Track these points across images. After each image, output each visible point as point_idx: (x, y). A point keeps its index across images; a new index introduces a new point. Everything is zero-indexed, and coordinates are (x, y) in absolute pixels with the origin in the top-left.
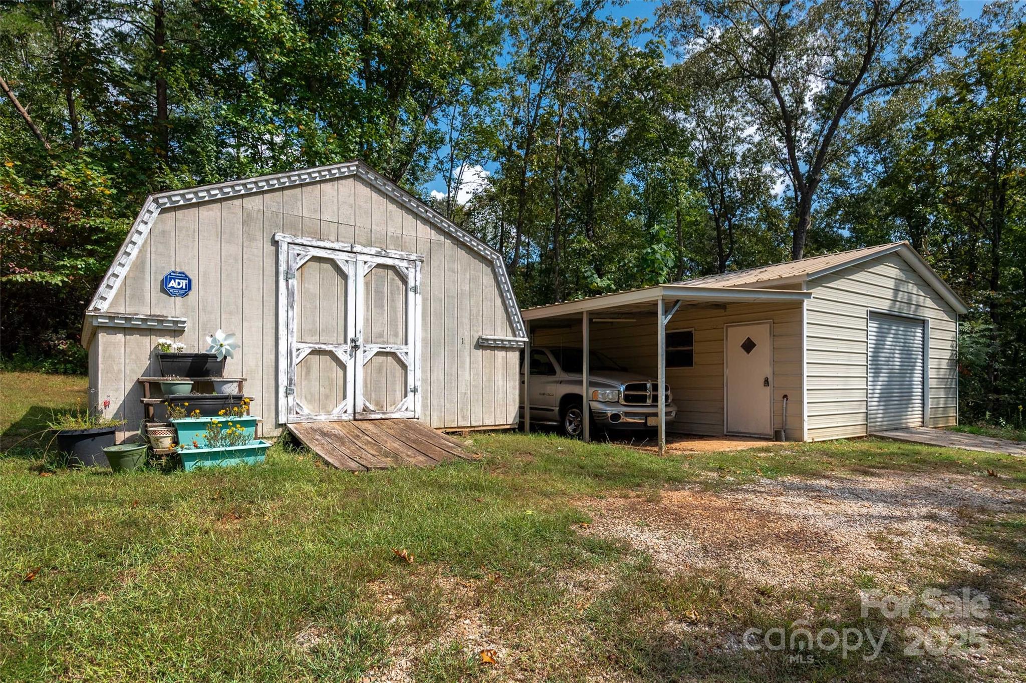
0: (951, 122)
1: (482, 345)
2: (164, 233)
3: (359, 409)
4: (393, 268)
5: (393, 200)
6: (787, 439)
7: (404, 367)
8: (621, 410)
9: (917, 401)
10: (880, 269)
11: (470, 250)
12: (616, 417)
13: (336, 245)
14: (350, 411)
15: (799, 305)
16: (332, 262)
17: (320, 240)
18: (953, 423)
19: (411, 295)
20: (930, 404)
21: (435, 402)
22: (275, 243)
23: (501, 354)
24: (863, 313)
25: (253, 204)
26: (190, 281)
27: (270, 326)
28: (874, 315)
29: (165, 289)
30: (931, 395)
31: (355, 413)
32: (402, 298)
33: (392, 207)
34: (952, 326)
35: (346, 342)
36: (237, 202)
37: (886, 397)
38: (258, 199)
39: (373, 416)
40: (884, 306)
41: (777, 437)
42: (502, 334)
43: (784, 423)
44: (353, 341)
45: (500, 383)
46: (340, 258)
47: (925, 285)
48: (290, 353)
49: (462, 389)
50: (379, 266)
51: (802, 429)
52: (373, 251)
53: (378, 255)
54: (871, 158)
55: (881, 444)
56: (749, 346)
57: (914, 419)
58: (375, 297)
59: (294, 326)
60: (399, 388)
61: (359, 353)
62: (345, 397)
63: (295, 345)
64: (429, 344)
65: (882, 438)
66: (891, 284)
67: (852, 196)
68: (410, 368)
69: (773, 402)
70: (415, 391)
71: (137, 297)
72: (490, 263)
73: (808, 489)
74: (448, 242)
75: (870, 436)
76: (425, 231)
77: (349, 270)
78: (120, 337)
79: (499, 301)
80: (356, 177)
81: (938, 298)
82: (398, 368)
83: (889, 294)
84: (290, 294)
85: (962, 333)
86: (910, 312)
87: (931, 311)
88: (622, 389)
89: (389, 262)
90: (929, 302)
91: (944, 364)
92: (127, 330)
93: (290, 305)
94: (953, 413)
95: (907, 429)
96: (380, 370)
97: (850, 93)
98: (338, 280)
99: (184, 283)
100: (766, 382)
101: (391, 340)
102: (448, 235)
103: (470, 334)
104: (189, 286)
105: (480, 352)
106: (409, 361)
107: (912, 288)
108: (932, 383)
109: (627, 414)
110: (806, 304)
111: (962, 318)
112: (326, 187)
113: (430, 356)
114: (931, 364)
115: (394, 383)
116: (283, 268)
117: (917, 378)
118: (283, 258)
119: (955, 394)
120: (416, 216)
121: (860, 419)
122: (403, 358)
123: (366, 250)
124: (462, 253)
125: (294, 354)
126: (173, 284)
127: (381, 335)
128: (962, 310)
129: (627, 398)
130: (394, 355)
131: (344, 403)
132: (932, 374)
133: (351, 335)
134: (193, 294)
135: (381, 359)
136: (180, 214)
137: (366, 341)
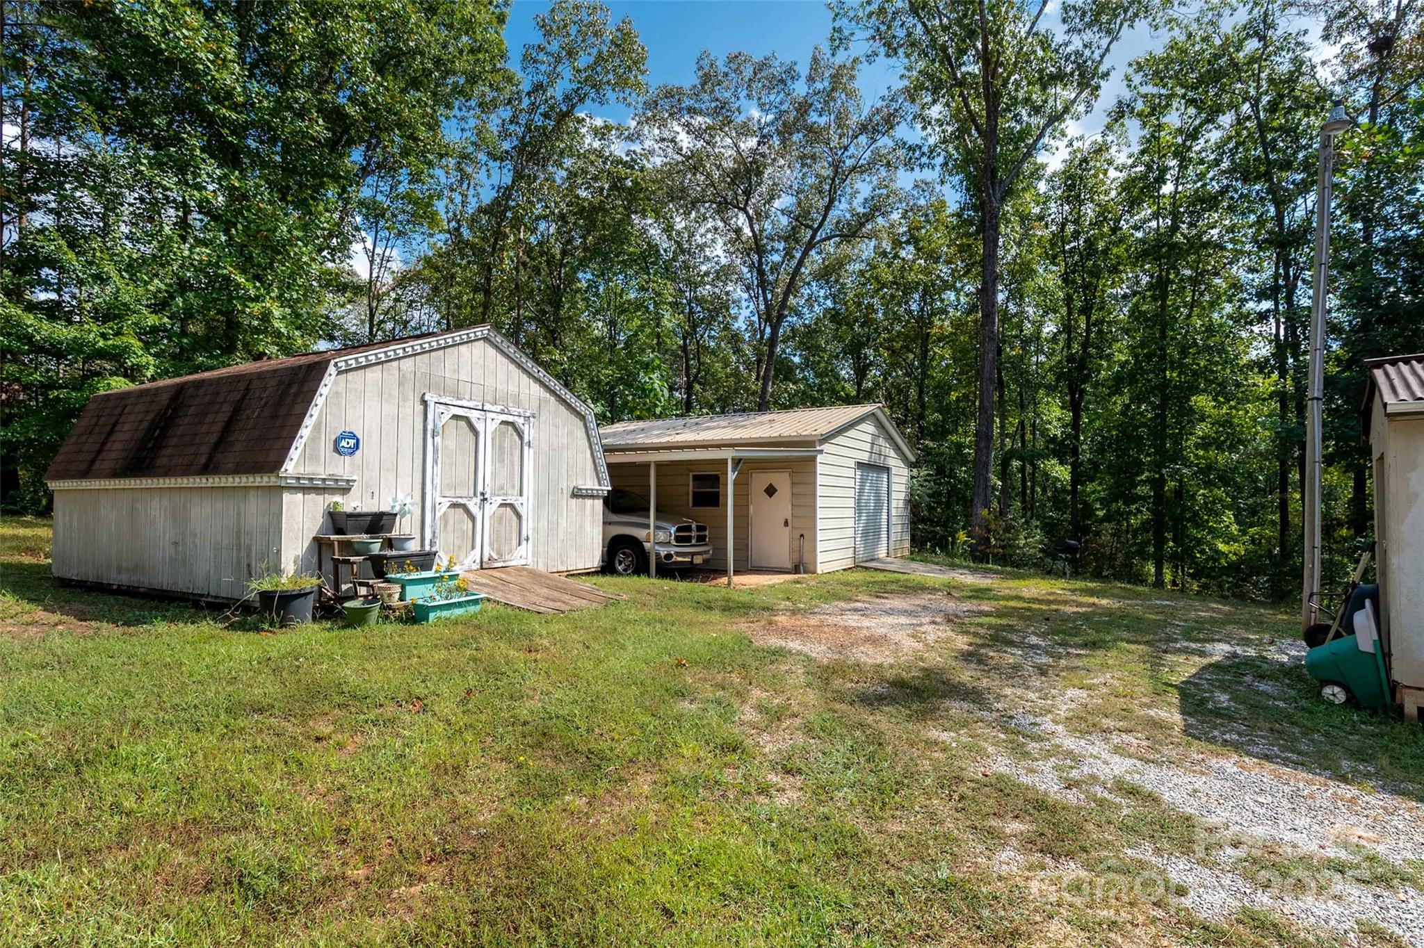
0: (891, 278)
1: (577, 494)
2: (337, 393)
3: (485, 559)
4: (512, 424)
5: (513, 361)
6: (805, 572)
7: (519, 516)
8: (673, 550)
9: (884, 535)
10: (863, 427)
11: (569, 406)
12: (669, 556)
13: (471, 404)
14: (478, 561)
15: (814, 459)
16: (467, 420)
17: (458, 399)
18: (907, 553)
19: (526, 448)
20: (893, 538)
21: (541, 549)
22: (424, 403)
23: (589, 502)
24: (852, 463)
25: (407, 365)
26: (358, 441)
27: (418, 480)
28: (860, 465)
29: (337, 449)
30: (893, 530)
31: (482, 562)
32: (518, 452)
33: (512, 367)
34: (905, 472)
35: (475, 495)
36: (395, 364)
37: (865, 534)
38: (410, 361)
39: (496, 565)
40: (865, 457)
41: (796, 570)
42: (590, 483)
43: (801, 558)
44: (483, 494)
45: (589, 529)
46: (473, 415)
47: (890, 438)
48: (434, 507)
49: (561, 536)
50: (503, 422)
51: (815, 562)
52: (499, 408)
53: (502, 412)
54: (822, 293)
55: (872, 574)
56: (771, 491)
57: (882, 553)
58: (500, 451)
59: (437, 481)
60: (515, 536)
61: (487, 505)
62: (473, 548)
63: (439, 500)
64: (537, 493)
65: (866, 568)
66: (869, 438)
67: (805, 326)
68: (524, 518)
69: (792, 539)
70: (527, 540)
71: (314, 458)
72: (582, 418)
73: (856, 610)
74: (553, 399)
75: (857, 567)
76: (536, 388)
77: (479, 426)
78: (300, 495)
79: (588, 452)
80: (485, 339)
81: (898, 449)
82: (514, 518)
83: (868, 447)
84: (435, 451)
85: (912, 477)
86: (880, 462)
87: (894, 462)
88: (673, 530)
89: (511, 419)
90: (892, 454)
91: (901, 504)
92: (305, 490)
93: (435, 462)
94: (907, 544)
95: (878, 560)
96: (501, 519)
97: (813, 237)
98: (471, 436)
99: (352, 442)
100: (786, 524)
101: (510, 492)
102: (553, 392)
103: (567, 485)
104: (357, 446)
105: (574, 501)
106: (522, 511)
107: (881, 441)
108: (894, 520)
109: (678, 554)
110: (820, 458)
111: (912, 465)
112: (463, 348)
113: (538, 506)
114: (894, 504)
115: (511, 533)
116: (430, 427)
117: (884, 516)
118: (430, 416)
119: (907, 528)
120: (530, 375)
121: (850, 553)
122: (519, 509)
123: (493, 408)
124: (562, 408)
125: (438, 507)
126: (344, 443)
127: (502, 488)
128: (913, 460)
129: (678, 539)
130: (512, 506)
131: (473, 553)
132: (894, 512)
133: (480, 489)
134: (358, 453)
135: (502, 509)
136: (350, 375)
137: (493, 494)
